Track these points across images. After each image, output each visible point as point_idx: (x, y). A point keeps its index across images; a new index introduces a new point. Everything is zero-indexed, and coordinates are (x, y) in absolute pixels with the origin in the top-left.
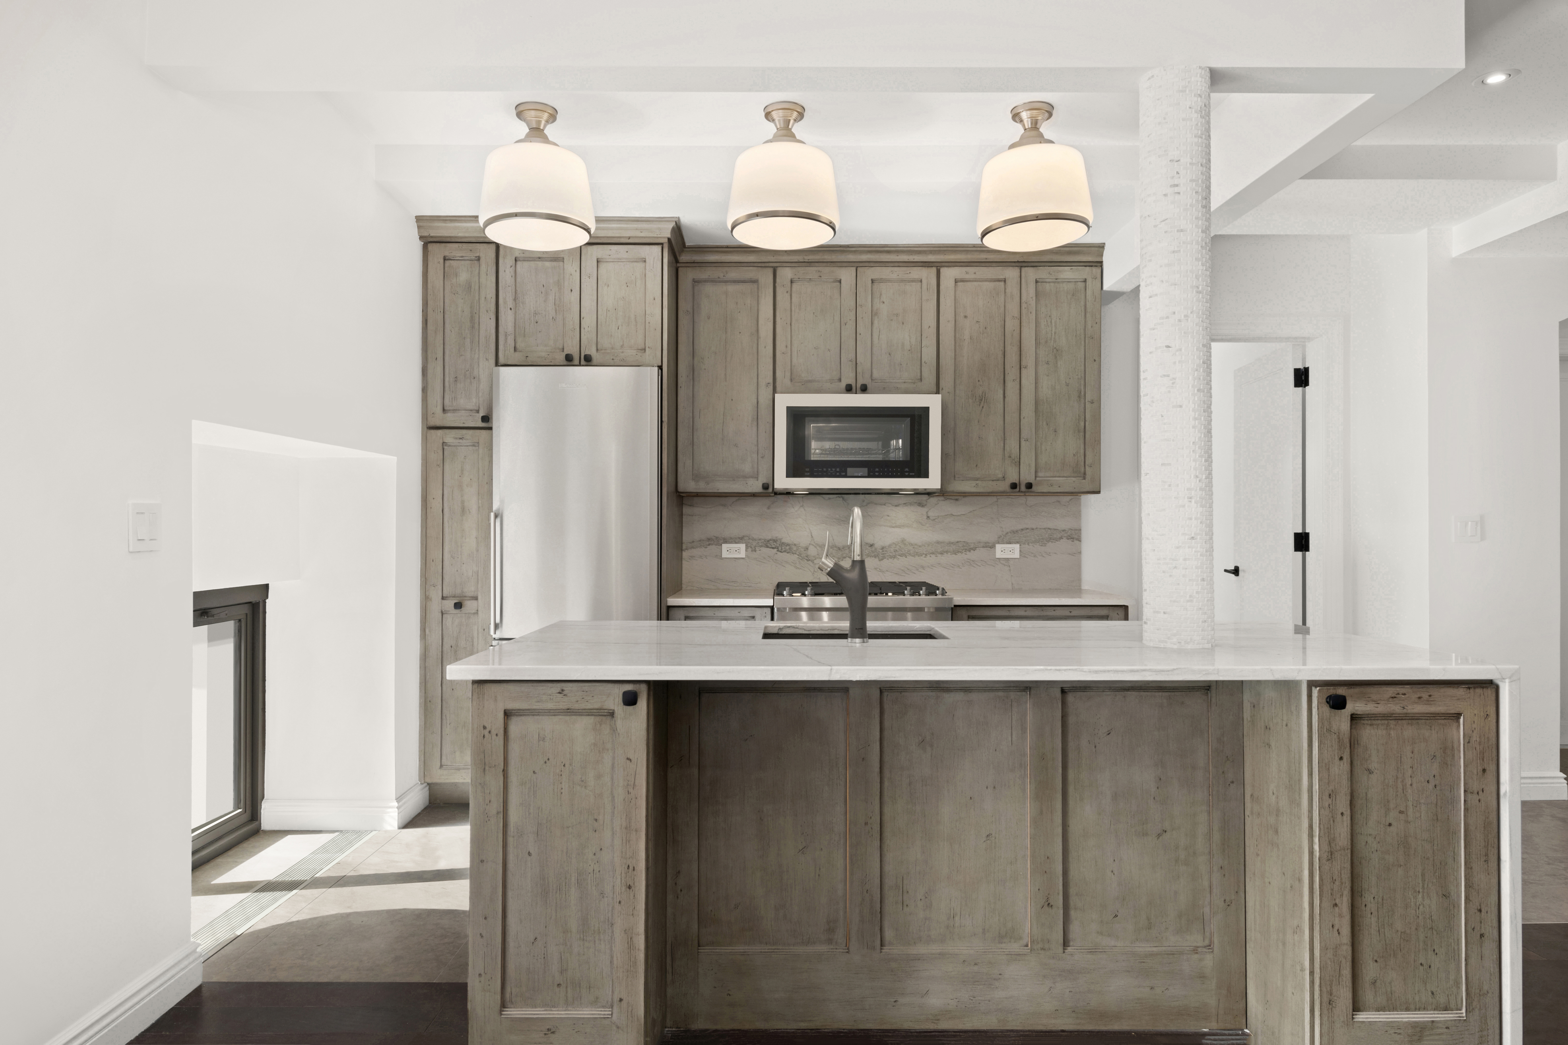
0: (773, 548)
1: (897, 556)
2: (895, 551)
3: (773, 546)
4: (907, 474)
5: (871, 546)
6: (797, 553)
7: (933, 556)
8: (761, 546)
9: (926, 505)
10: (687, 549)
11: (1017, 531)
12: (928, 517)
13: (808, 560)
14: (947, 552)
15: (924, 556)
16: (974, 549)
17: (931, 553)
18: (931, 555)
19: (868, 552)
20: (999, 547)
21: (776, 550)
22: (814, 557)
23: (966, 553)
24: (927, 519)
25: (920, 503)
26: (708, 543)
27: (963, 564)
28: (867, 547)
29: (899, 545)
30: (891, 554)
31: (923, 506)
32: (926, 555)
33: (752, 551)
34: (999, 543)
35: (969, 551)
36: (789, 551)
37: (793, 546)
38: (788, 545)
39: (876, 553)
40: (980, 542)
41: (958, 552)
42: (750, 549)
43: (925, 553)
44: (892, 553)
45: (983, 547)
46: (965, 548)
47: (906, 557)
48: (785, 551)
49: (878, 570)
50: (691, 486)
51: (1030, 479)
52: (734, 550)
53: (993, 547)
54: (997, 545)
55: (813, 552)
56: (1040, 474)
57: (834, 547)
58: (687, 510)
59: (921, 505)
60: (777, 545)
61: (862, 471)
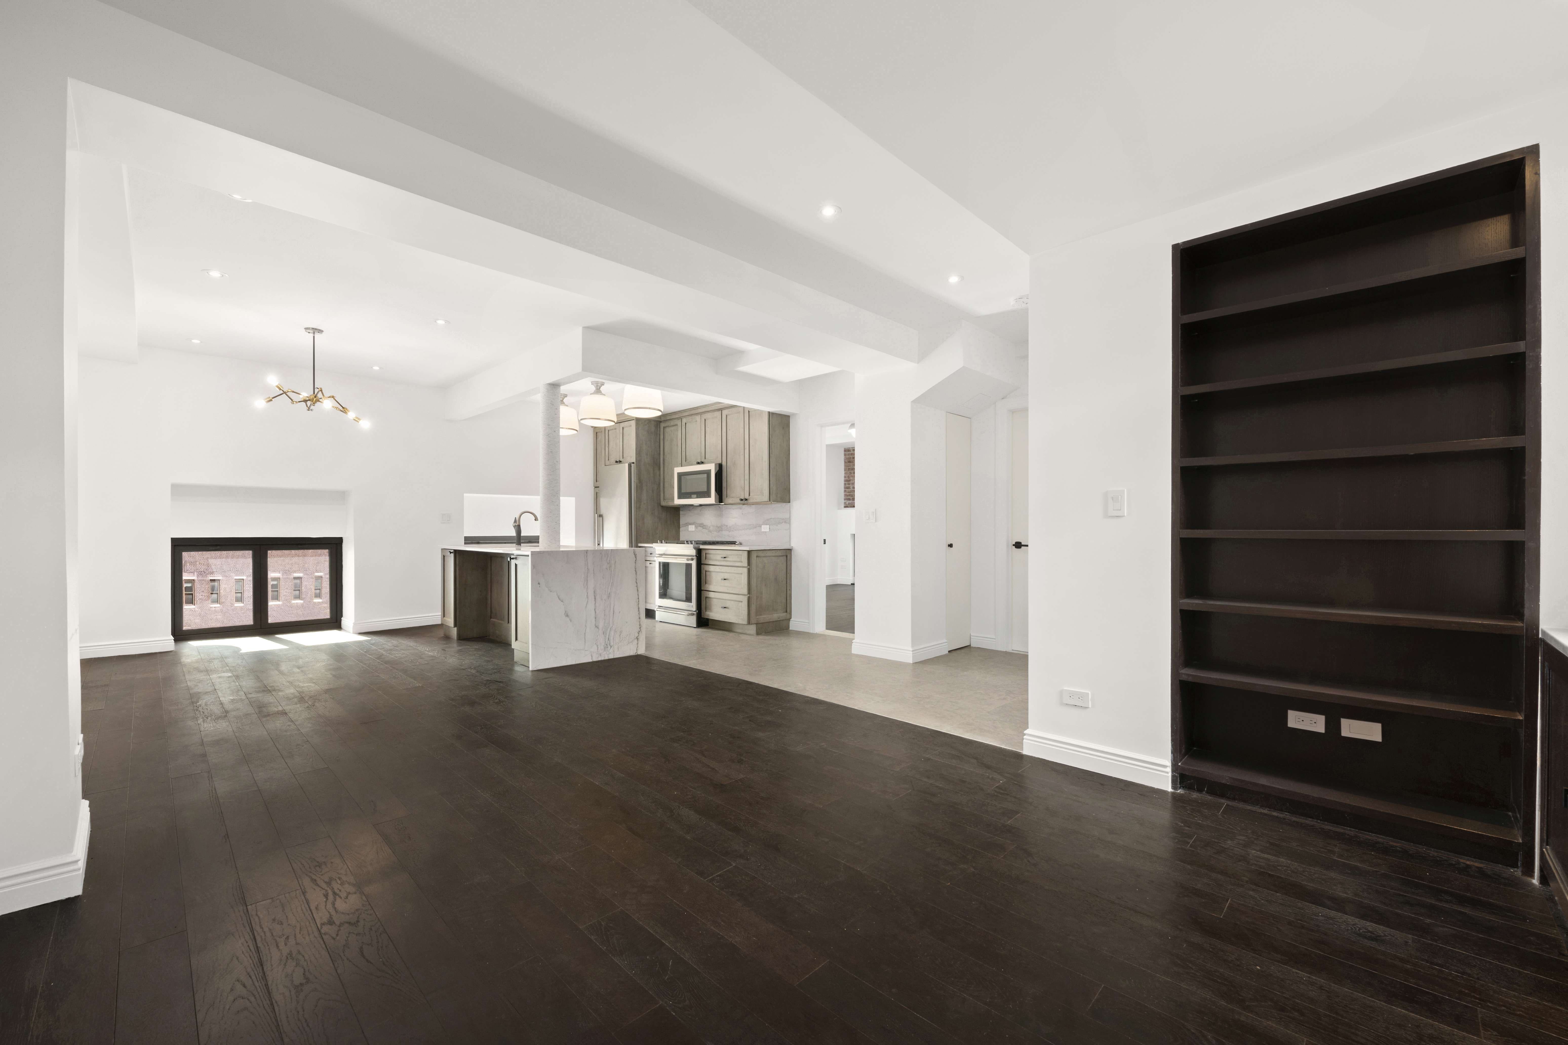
4: (704, 496)
6: (708, 529)
7: (743, 530)
8: (699, 526)
10: (681, 527)
16: (756, 527)
19: (726, 529)
22: (712, 530)
24: (742, 514)
26: (686, 525)
29: (734, 525)
30: (732, 529)
34: (763, 524)
38: (706, 526)
40: (757, 524)
43: (741, 529)
45: (758, 526)
46: (753, 527)
48: (704, 528)
50: (663, 503)
51: (747, 497)
52: (692, 528)
53: (761, 527)
54: (762, 526)
55: (711, 528)
56: (751, 494)
57: (717, 526)
58: (681, 512)
59: (741, 509)
60: (702, 526)
61: (695, 496)
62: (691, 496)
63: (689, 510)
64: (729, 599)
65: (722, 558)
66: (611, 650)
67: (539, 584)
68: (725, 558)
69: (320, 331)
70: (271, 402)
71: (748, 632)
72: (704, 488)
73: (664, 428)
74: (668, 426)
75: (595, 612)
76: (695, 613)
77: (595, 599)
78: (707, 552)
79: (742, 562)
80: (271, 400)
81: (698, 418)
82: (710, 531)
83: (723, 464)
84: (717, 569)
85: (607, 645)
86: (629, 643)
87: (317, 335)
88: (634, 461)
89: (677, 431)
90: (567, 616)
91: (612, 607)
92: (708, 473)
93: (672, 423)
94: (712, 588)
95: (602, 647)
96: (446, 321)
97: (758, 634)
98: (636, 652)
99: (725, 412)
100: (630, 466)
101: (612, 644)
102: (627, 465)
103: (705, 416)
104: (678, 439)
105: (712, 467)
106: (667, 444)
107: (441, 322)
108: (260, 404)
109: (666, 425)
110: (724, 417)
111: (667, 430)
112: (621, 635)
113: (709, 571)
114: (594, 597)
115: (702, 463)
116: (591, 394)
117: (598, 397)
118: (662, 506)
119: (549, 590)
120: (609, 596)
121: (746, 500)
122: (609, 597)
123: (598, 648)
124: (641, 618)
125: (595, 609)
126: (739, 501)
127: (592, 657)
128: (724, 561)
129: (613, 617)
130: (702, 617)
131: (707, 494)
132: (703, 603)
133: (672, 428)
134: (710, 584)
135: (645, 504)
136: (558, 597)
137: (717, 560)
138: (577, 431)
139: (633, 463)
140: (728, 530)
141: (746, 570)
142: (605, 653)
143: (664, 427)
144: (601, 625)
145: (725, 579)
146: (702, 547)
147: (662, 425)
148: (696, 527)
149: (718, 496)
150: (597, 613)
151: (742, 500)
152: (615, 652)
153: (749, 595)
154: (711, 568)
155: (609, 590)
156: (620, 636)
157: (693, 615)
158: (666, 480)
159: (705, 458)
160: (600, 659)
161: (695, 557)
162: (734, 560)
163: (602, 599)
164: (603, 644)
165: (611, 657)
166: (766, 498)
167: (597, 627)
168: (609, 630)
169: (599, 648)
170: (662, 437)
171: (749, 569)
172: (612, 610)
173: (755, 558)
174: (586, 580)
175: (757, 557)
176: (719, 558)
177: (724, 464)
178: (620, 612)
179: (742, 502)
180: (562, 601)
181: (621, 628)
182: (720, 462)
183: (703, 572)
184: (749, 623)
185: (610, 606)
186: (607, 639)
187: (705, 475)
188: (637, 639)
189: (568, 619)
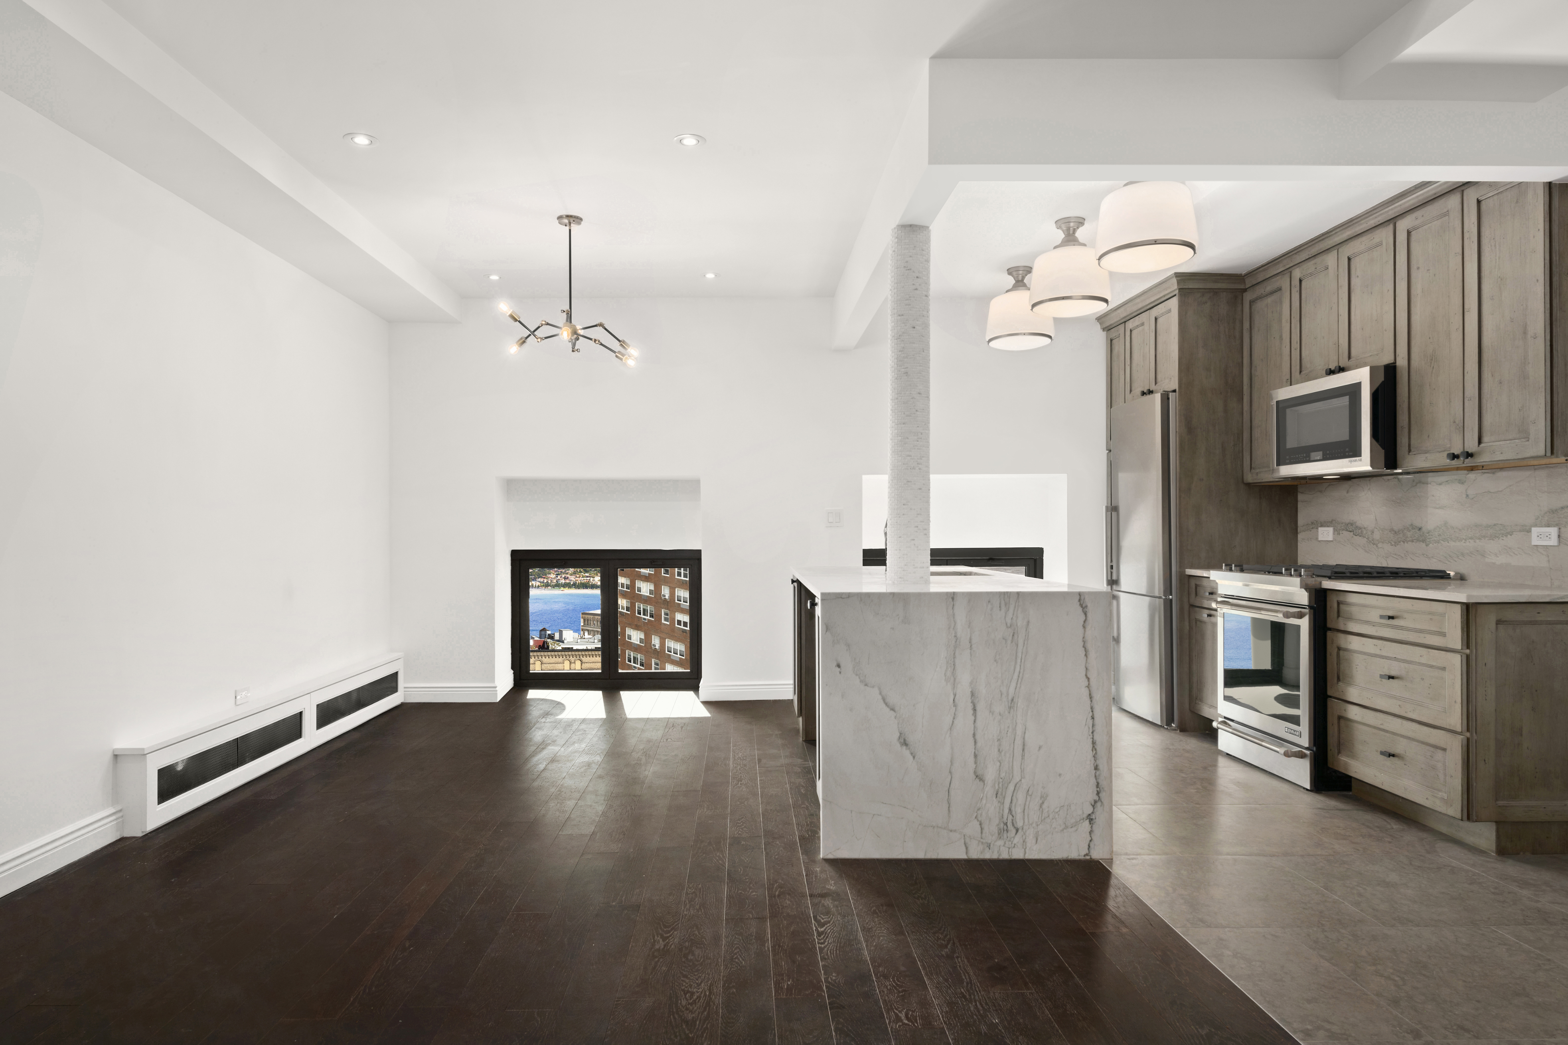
0: (1350, 531)
1: (1441, 541)
2: (1439, 535)
3: (1351, 530)
4: (1347, 454)
5: (1420, 529)
6: (1367, 537)
7: (1472, 541)
8: (1343, 530)
9: (1465, 482)
10: (1300, 532)
11: (1556, 510)
12: (1467, 496)
13: (1374, 544)
14: (1484, 537)
15: (1464, 541)
16: (1511, 533)
17: (1470, 539)
18: (1470, 540)
19: (1417, 536)
20: (1535, 531)
21: (1352, 533)
22: (1378, 540)
23: (1503, 538)
24: (1466, 498)
25: (1460, 480)
26: (1311, 527)
27: (1500, 552)
28: (1417, 531)
29: (1442, 528)
30: (1436, 539)
31: (1463, 483)
32: (1466, 540)
33: (1337, 534)
34: (1536, 526)
35: (1506, 536)
36: (1360, 534)
37: (1364, 530)
38: (1360, 528)
39: (1424, 538)
40: (1516, 525)
41: (1496, 537)
42: (1336, 533)
43: (1464, 538)
44: (1436, 537)
45: (1520, 531)
46: (1502, 532)
47: (1448, 542)
48: (1358, 535)
49: (1425, 556)
50: (1250, 478)
51: (1471, 445)
52: (1326, 534)
53: (1529, 531)
54: (1533, 529)
55: (1377, 535)
56: (1485, 439)
57: (1392, 530)
58: (1300, 497)
59: (1461, 482)
60: (1353, 529)
61: (1319, 455)
62: (1309, 456)
63: (1321, 492)
64: (1403, 733)
65: (1382, 617)
66: (1018, 839)
67: (839, 666)
68: (1391, 618)
69: (577, 220)
70: (525, 345)
71: (1470, 840)
72: (1343, 435)
73: (1252, 302)
74: (1260, 298)
75: (975, 742)
76: (1308, 752)
77: (975, 710)
78: (1341, 598)
79: (1443, 634)
80: (524, 342)
81: (1330, 259)
82: (1374, 543)
83: (1398, 364)
84: (1368, 646)
85: (1006, 824)
86: (1066, 827)
87: (574, 227)
88: (1175, 385)
89: (1281, 303)
90: (905, 744)
91: (1019, 732)
92: (1354, 391)
93: (1269, 287)
94: (1353, 694)
95: (995, 829)
96: (700, 138)
97: (1502, 851)
98: (1086, 851)
99: (1403, 225)
100: (1165, 398)
101: (1019, 824)
102: (1157, 397)
103: (1348, 250)
104: (1284, 321)
105: (1361, 376)
106: (1258, 338)
107: (690, 141)
108: (514, 349)
109: (1254, 296)
110: (1402, 237)
111: (1260, 305)
112: (1045, 806)
113: (1346, 650)
114: (970, 706)
115: (1341, 370)
116: (1055, 248)
117: (1071, 251)
118: (1249, 485)
119: (861, 681)
120: (1012, 704)
121: (1469, 455)
122: (1010, 708)
123: (982, 829)
124: (1101, 767)
125: (974, 735)
126: (1444, 461)
127: (967, 848)
128: (1388, 626)
129: (1023, 756)
130: (1330, 765)
131: (1351, 450)
132: (1332, 730)
133: (1269, 300)
134: (1349, 684)
135: (1201, 480)
136: (884, 700)
137: (1367, 622)
138: (1050, 337)
139: (1174, 391)
140: (1423, 541)
141: (1456, 661)
142: (1000, 843)
143: (1250, 302)
144: (990, 774)
145: (1391, 677)
146: (1327, 584)
147: (1248, 297)
148: (1337, 531)
149: (1382, 452)
150: (979, 744)
151: (1454, 457)
152: (1029, 845)
153: (1468, 735)
154: (1354, 643)
155: (1012, 690)
156: (1041, 806)
157: (1302, 756)
158: (1256, 422)
159: (1349, 358)
160: (987, 855)
161: (1307, 611)
162: (1418, 626)
163: (992, 712)
164: (997, 821)
165: (1018, 854)
166: (1538, 445)
167: (979, 777)
168: (1011, 787)
169: (986, 830)
170: (1246, 325)
171: (1468, 657)
172: (1019, 742)
173: (1493, 625)
174: (952, 665)
175: (1499, 622)
176: (1374, 616)
177: (1402, 362)
178: (1040, 748)
179: (1455, 462)
180: (893, 709)
181: (1043, 788)
182: (1387, 359)
183: (1331, 651)
184: (1469, 813)
185: (1014, 729)
186: (1006, 811)
187: (1345, 400)
188: (1090, 819)
189: (906, 752)
